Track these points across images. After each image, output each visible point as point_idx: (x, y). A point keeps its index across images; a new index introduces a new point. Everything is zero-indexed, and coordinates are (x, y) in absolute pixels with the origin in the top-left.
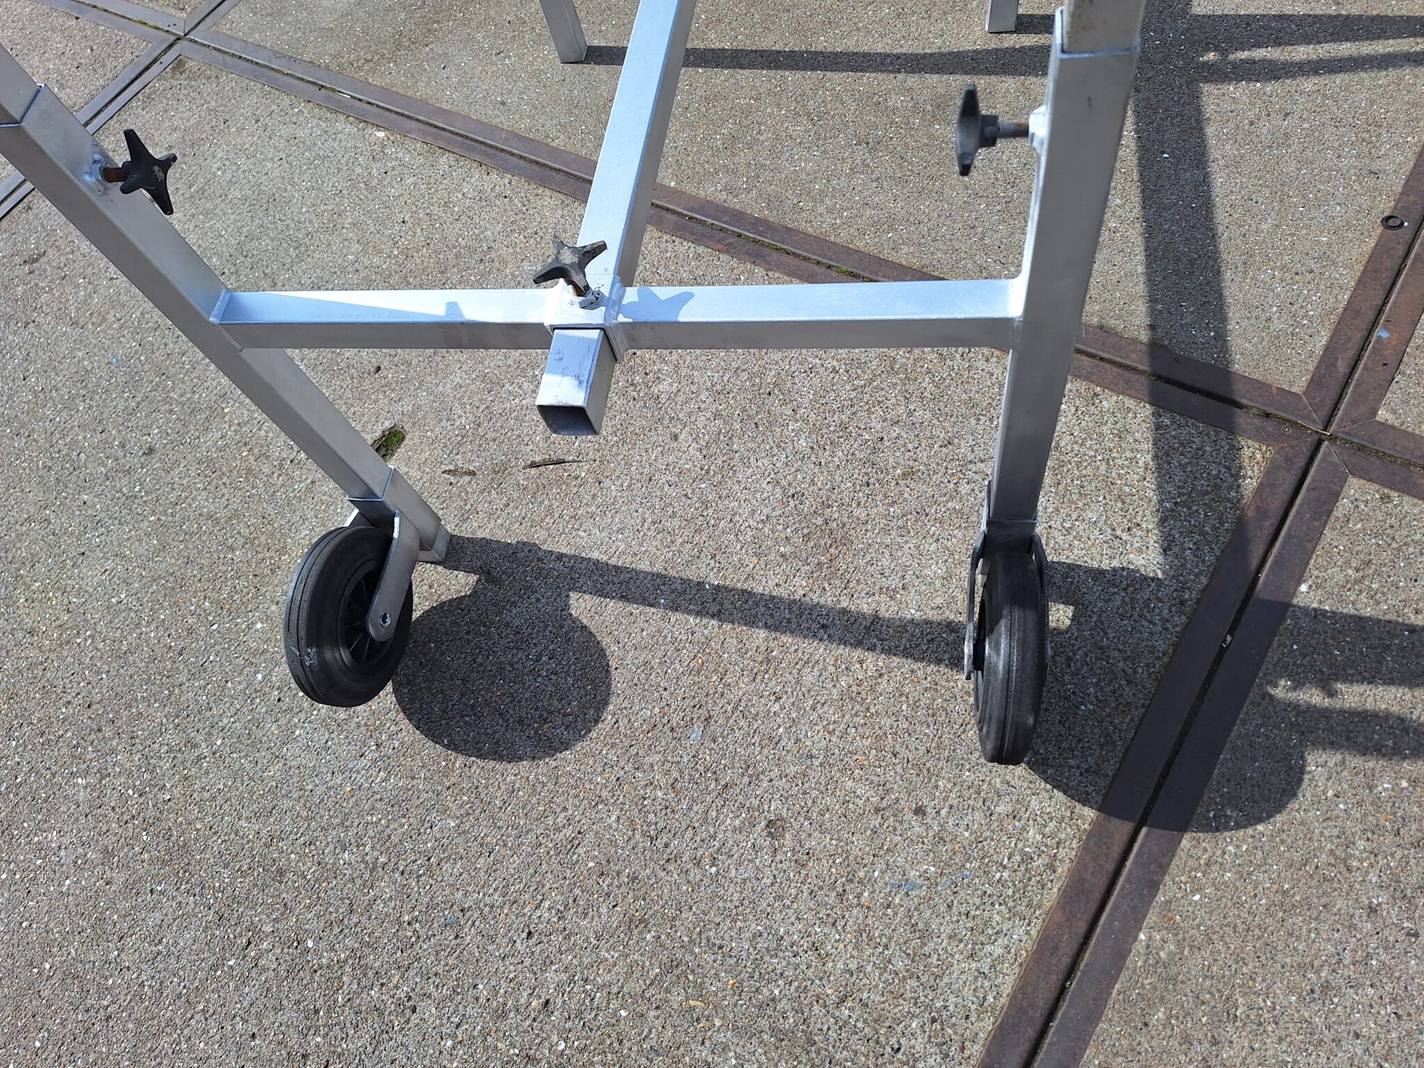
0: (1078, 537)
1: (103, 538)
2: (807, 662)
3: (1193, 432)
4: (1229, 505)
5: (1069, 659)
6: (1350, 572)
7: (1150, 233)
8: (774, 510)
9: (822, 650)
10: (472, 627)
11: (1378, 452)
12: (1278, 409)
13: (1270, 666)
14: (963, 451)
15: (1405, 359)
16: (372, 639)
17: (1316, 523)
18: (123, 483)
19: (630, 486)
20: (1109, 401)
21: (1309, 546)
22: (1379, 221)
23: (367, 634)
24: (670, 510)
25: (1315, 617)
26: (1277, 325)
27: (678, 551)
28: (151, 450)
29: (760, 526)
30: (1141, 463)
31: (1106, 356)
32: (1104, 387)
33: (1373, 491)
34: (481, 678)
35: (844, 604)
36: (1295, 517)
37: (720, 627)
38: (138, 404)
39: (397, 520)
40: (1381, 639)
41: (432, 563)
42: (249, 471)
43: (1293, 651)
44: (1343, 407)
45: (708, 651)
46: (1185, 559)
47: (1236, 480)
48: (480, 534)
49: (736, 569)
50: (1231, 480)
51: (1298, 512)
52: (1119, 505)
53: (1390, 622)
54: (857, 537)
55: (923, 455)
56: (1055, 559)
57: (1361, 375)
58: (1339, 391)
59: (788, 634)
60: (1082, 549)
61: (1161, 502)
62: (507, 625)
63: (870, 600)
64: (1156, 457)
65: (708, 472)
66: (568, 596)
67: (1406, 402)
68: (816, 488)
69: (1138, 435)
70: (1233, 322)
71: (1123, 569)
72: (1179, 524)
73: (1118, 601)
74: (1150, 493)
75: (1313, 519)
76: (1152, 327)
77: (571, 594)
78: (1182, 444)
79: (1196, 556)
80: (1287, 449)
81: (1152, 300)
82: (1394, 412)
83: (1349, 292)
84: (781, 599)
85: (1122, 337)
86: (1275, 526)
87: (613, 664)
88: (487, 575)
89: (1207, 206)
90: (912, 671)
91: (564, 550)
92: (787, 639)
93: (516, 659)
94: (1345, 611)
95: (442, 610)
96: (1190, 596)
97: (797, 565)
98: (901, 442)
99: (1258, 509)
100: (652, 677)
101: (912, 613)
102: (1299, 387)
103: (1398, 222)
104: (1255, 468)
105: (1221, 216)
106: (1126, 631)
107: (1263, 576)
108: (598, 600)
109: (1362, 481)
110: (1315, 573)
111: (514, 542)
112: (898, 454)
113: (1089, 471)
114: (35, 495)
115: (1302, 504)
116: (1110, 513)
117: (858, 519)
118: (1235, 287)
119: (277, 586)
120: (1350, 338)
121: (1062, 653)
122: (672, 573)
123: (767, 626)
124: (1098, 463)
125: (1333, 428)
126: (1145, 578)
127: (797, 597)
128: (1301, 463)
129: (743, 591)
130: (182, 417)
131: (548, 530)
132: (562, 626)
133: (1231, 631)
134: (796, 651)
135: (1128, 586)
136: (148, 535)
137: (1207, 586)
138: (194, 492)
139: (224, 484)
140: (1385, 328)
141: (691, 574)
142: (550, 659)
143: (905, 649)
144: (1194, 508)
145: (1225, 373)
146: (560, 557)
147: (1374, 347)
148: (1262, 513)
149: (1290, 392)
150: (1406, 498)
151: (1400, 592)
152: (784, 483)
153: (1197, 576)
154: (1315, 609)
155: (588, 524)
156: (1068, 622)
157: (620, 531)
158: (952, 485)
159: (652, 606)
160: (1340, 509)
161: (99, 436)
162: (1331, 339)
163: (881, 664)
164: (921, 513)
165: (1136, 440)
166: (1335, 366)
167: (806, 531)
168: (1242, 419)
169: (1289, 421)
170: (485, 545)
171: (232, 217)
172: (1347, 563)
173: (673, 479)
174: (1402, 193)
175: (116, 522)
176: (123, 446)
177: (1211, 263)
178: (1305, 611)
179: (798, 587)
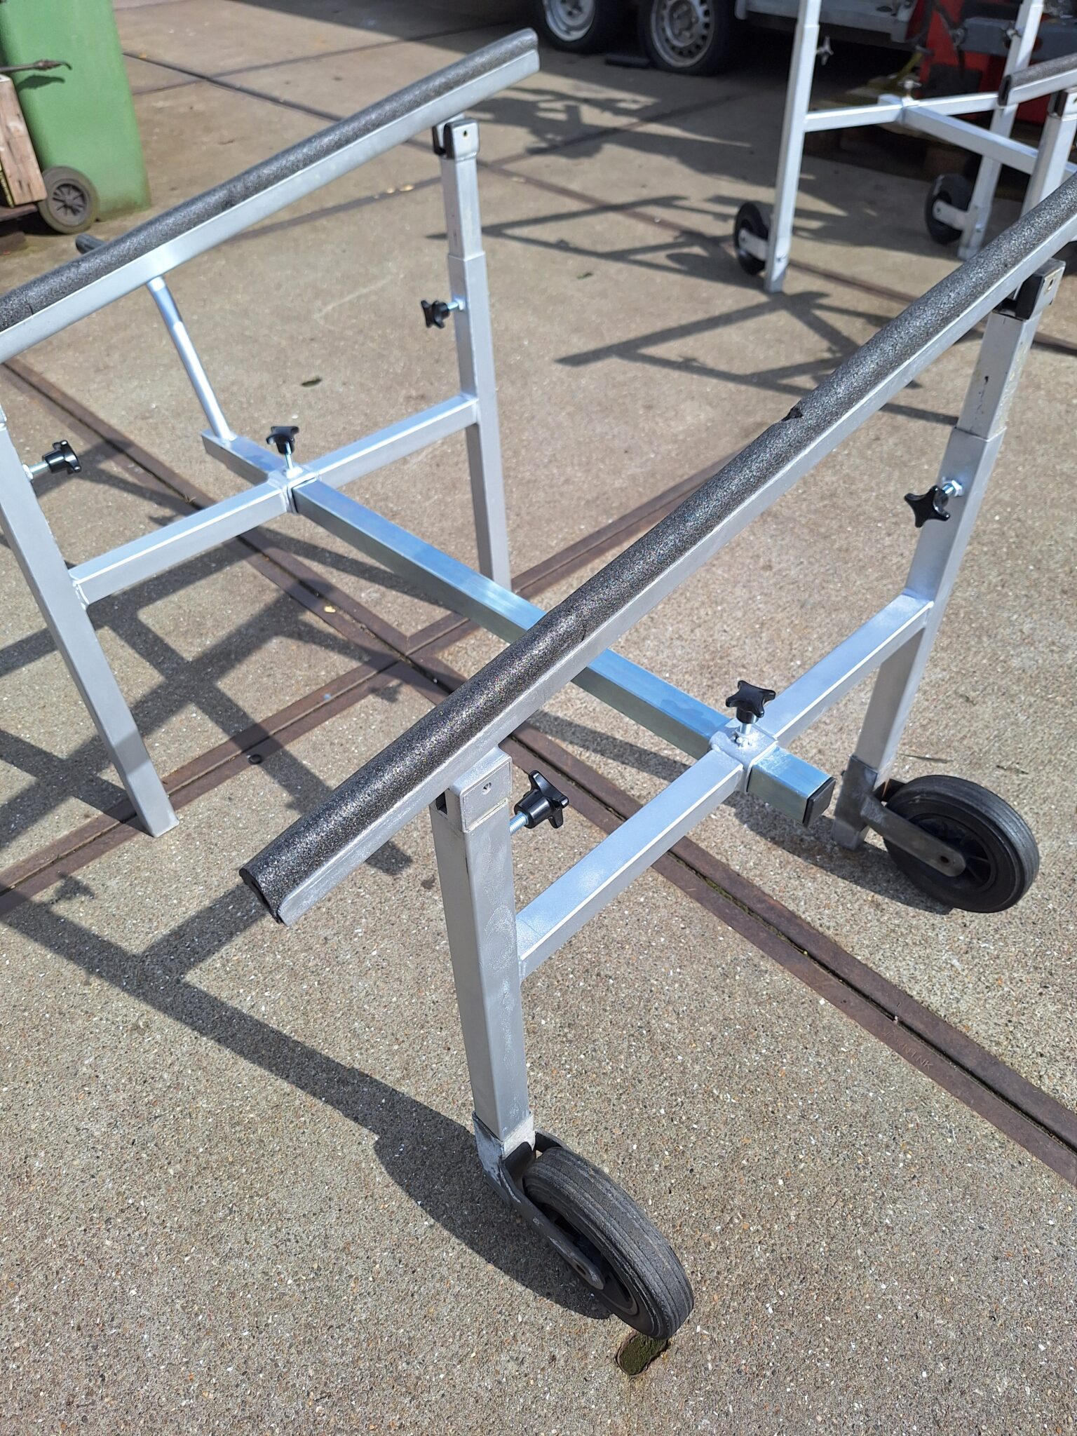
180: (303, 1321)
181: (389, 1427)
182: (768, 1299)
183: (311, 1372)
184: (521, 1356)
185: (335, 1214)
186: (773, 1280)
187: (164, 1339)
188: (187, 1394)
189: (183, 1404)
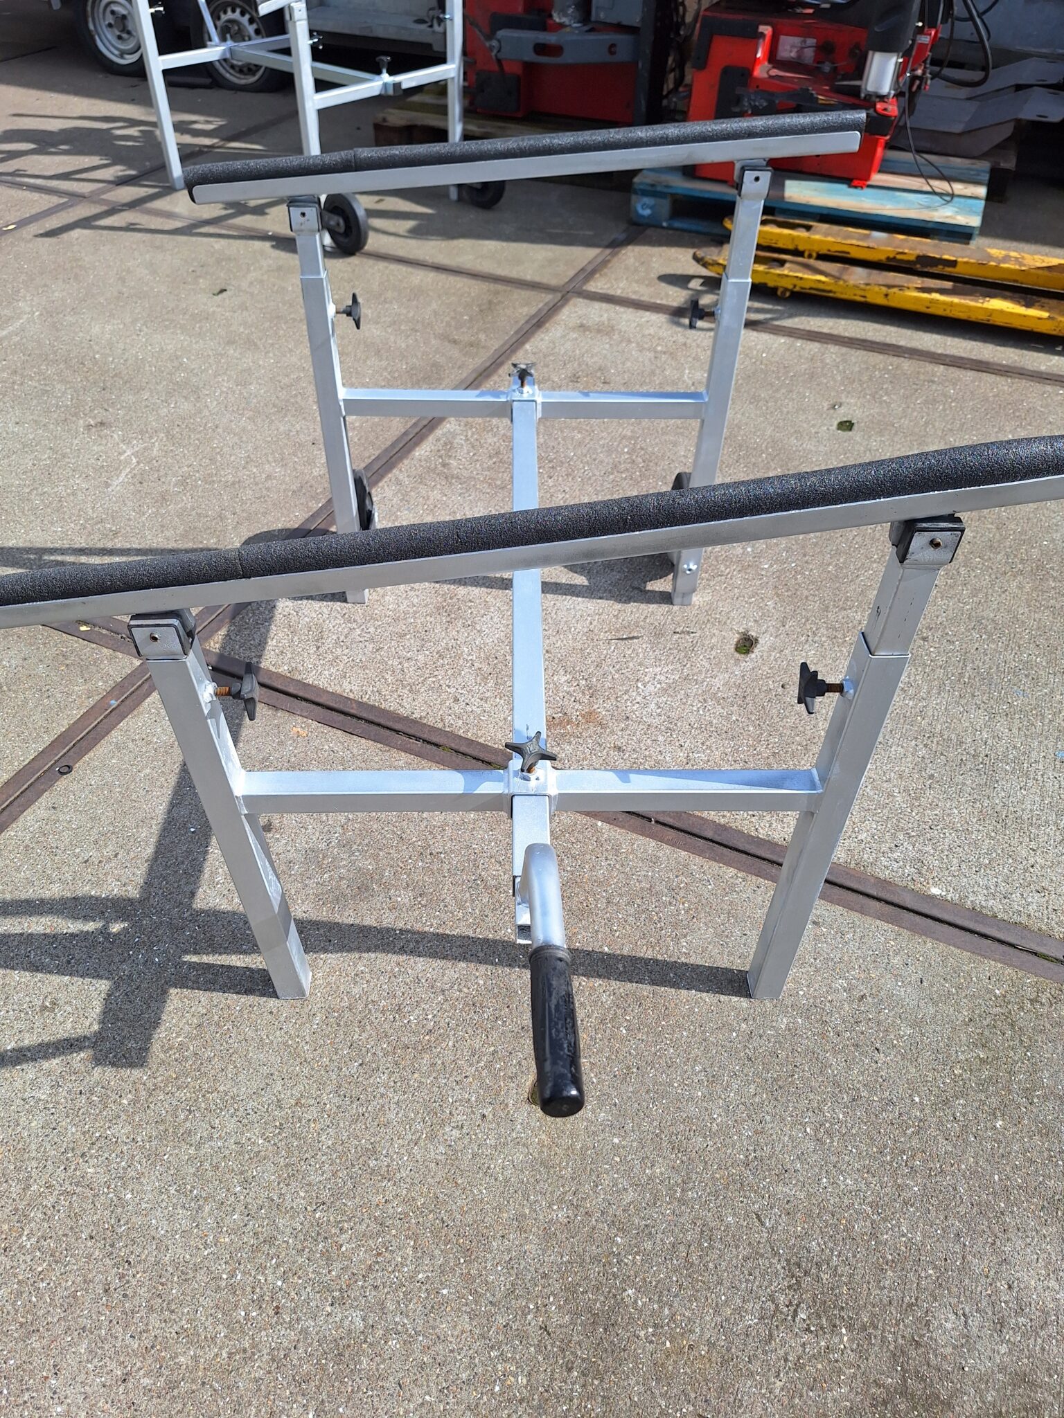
8: (480, 620)
15: (109, 689)
22: (73, 772)
30: (275, 641)
35: (438, 585)
47: (228, 634)
48: (657, 606)
50: (231, 634)
52: (291, 624)
54: (431, 610)
60: (315, 607)
61: (269, 625)
62: (620, 572)
63: (424, 587)
64: (266, 643)
67: (122, 668)
68: (457, 630)
69: (272, 653)
71: (297, 601)
72: (263, 617)
77: (588, 585)
78: (251, 649)
82: (131, 664)
83: (119, 727)
84: (471, 586)
88: (641, 590)
97: (464, 598)
103: (62, 770)
104: (217, 639)
117: (431, 617)
126: (288, 598)
127: (462, 587)
129: (492, 588)
131: (614, 608)
140: (111, 706)
144: (254, 622)
146: (601, 598)
174: (48, 789)
180: (282, 1164)
181: (378, 1205)
182: (621, 1025)
183: (302, 1194)
184: (460, 1123)
185: (280, 1083)
186: (620, 1012)
187: (170, 1218)
188: (206, 1246)
189: (206, 1253)
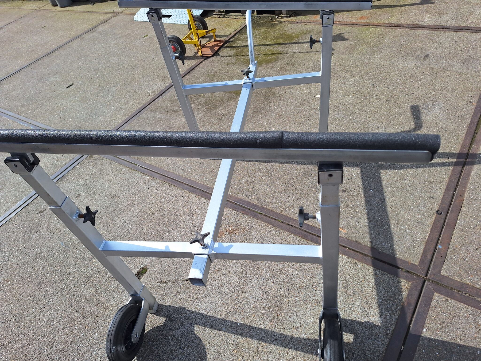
0: (353, 310)
1: (51, 302)
2: (270, 353)
3: (385, 276)
4: (399, 301)
5: (353, 353)
6: (438, 325)
7: (368, 213)
8: (259, 297)
9: (275, 348)
10: (163, 337)
11: (443, 285)
12: (411, 270)
13: (416, 358)
14: (317, 280)
15: (447, 255)
16: (132, 342)
17: (426, 308)
18: (60, 284)
19: (215, 288)
20: (360, 265)
21: (425, 316)
22: (435, 212)
23: (131, 340)
24: (227, 296)
25: (429, 341)
26: (408, 243)
27: (229, 311)
28: (70, 273)
29: (255, 303)
30: (371, 286)
31: (358, 251)
32: (358, 261)
33: (442, 298)
34: (165, 355)
35: (282, 332)
36: (419, 306)
37: (242, 339)
38: (67, 258)
39: (143, 301)
40: (450, 349)
41: (152, 313)
42: (99, 281)
43: (423, 352)
44: (430, 269)
45: (238, 347)
46: (387, 319)
47: (400, 293)
48: (168, 304)
49: (247, 318)
50: (399, 293)
51: (420, 304)
52: (366, 300)
53: (453, 343)
54: (285, 308)
55: (305, 280)
56: (347, 318)
57: (435, 260)
58: (429, 265)
59: (264, 342)
60: (355, 315)
61: (378, 299)
62: (174, 336)
63: (290, 330)
64: (375, 284)
65: (239, 284)
66: (194, 326)
67: (449, 269)
68: (272, 290)
69: (370, 277)
70: (395, 242)
71: (368, 322)
72: (384, 307)
73: (367, 333)
74: (375, 296)
75: (425, 306)
76: (371, 242)
77: (195, 326)
78: (383, 280)
79: (390, 318)
80: (415, 283)
81: (371, 234)
82: (446, 272)
83: (428, 233)
84: (262, 329)
85: (362, 245)
86: (414, 309)
87: (207, 351)
88: (169, 318)
89: (384, 206)
90: (304, 357)
91: (193, 310)
92: (264, 344)
93: (176, 349)
94: (438, 339)
95: (154, 330)
96: (389, 332)
97: (267, 317)
98: (298, 276)
99: (408, 303)
100: (220, 357)
101: (303, 336)
102: (417, 263)
103: (441, 213)
104: (406, 289)
105: (389, 209)
106: (370, 344)
107: (411, 326)
108: (203, 328)
109: (439, 294)
110: (428, 325)
111: (178, 307)
112: (297, 280)
113: (355, 288)
114: (32, 287)
115: (421, 302)
116: (363, 303)
117: (286, 302)
118: (395, 231)
119: (103, 320)
120: (430, 248)
121: (351, 351)
122: (227, 319)
123: (257, 339)
124: (358, 286)
125: (428, 276)
126: (375, 325)
127: (267, 329)
128: (419, 288)
129: (250, 326)
130: (80, 263)
131: (189, 302)
132: (191, 337)
133: (403, 345)
134: (267, 348)
135: (370, 328)
136: (65, 302)
137: (394, 329)
138: (81, 288)
139: (91, 285)
140: (440, 245)
141: (233, 319)
142: (187, 349)
143: (302, 349)
144: (388, 302)
145: (394, 258)
146: (192, 312)
147: (438, 251)
148: (409, 304)
149: (414, 264)
150: (453, 300)
151: (455, 332)
152: (263, 288)
153: (391, 325)
154: (429, 338)
155: (201, 301)
156: (352, 340)
157: (211, 303)
158: (314, 291)
159: (220, 330)
160: (433, 303)
161: (54, 268)
162: (425, 248)
163: (294, 354)
164: (305, 300)
165: (369, 279)
166: (427, 256)
167: (270, 305)
168: (400, 272)
169: (415, 273)
170: (169, 307)
171: (102, 201)
172: (437, 322)
173: (228, 286)
174: (441, 204)
175: (56, 297)
176: (61, 272)
177: (387, 223)
178: (426, 338)
179: (267, 325)
